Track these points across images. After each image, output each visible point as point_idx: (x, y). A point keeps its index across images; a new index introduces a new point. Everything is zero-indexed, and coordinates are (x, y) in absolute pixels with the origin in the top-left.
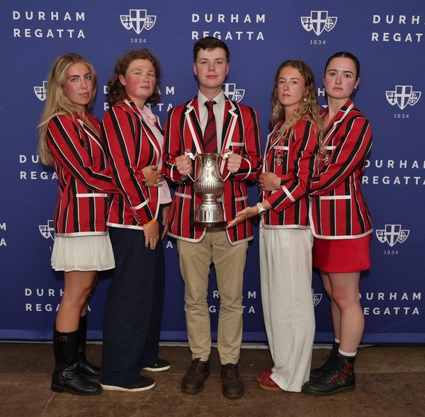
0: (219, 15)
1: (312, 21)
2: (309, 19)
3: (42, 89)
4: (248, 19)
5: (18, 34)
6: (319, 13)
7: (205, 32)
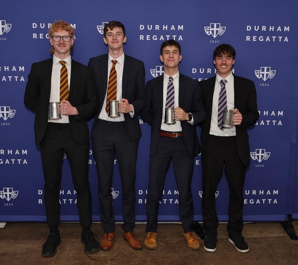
0: (156, 26)
1: (211, 29)
2: (209, 28)
4: (173, 28)
5: (36, 37)
6: (215, 24)
7: (147, 36)
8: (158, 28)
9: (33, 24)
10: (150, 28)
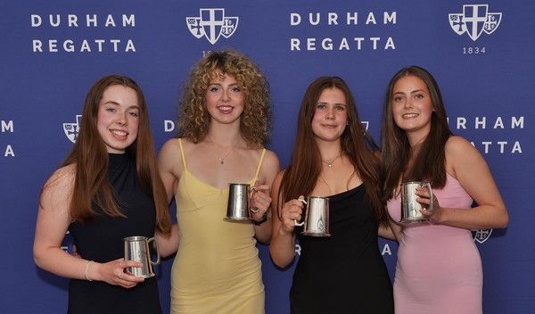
0: (330, 14)
1: (465, 20)
2: (461, 17)
3: (75, 127)
4: (371, 18)
5: (39, 47)
6: (476, 8)
7: (309, 40)
8: (335, 20)
9: (33, 17)
10: (315, 21)
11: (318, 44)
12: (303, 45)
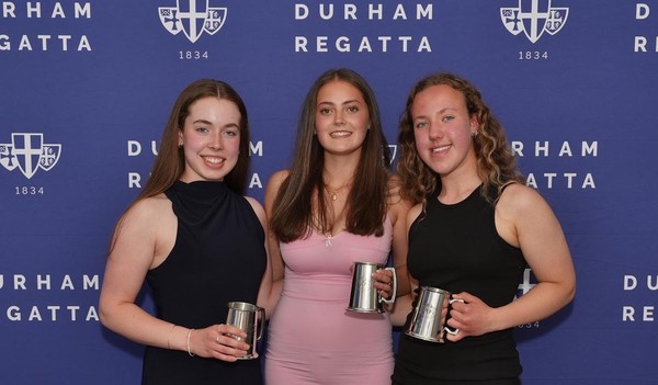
0: (347, 6)
1: (521, 16)
2: (516, 13)
3: (10, 149)
4: (400, 12)
6: (535, 0)
7: (319, 39)
8: (353, 14)
11: (331, 44)
12: (312, 45)
